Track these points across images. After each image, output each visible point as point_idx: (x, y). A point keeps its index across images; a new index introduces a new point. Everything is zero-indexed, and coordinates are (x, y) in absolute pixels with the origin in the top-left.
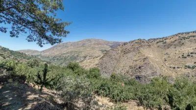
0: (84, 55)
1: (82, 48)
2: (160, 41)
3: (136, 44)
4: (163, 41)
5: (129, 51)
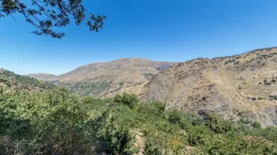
0: (120, 81)
1: (117, 71)
2: (230, 61)
3: (196, 65)
4: (234, 61)
5: (186, 76)
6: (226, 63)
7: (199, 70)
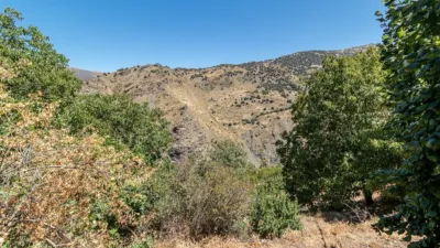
2: (196, 76)
5: (139, 92)
6: (192, 77)
7: (159, 84)
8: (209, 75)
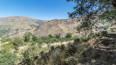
1: (12, 23)
2: (65, 21)
5: (52, 26)
7: (56, 24)
8: (68, 21)
